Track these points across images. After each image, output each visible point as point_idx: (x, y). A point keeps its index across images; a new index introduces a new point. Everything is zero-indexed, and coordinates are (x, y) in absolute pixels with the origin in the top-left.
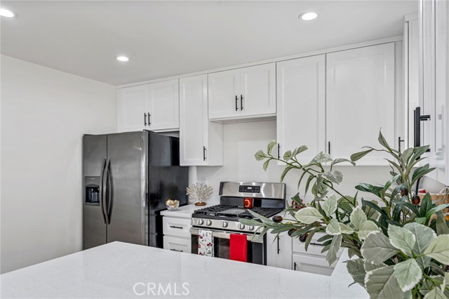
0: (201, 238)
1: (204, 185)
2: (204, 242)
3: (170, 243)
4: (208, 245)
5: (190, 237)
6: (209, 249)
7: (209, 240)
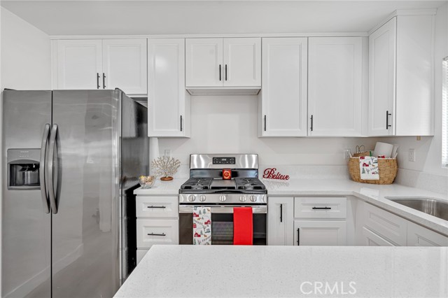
0: (198, 216)
1: (171, 159)
2: (201, 221)
3: (146, 227)
4: (206, 223)
5: (177, 216)
6: (207, 228)
7: (208, 217)
